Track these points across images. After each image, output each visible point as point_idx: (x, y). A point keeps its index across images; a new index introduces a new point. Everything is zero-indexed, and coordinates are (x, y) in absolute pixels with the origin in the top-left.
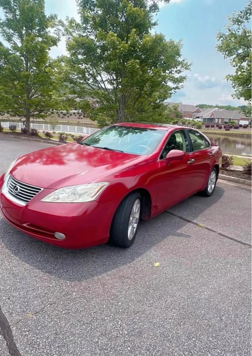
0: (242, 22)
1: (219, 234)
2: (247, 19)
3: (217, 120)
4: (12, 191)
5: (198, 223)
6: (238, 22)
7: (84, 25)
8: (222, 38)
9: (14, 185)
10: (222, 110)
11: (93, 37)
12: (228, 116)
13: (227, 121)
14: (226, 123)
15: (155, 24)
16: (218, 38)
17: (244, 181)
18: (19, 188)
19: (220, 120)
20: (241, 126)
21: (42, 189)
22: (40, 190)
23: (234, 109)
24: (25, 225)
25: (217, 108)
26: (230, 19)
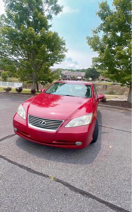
0: (97, 33)
1: (116, 129)
2: (99, 31)
3: (68, 76)
4: (40, 125)
5: (105, 126)
6: (95, 32)
7: (9, 20)
8: (88, 39)
9: (40, 121)
10: (70, 71)
11: (14, 28)
12: (73, 74)
13: (72, 77)
14: (72, 78)
15: (51, 26)
16: (87, 39)
17: (103, 105)
18: (45, 122)
19: (69, 76)
20: (78, 79)
21: (63, 121)
22: (62, 121)
23: (74, 71)
24: (54, 142)
25: (67, 71)
26: (92, 30)
